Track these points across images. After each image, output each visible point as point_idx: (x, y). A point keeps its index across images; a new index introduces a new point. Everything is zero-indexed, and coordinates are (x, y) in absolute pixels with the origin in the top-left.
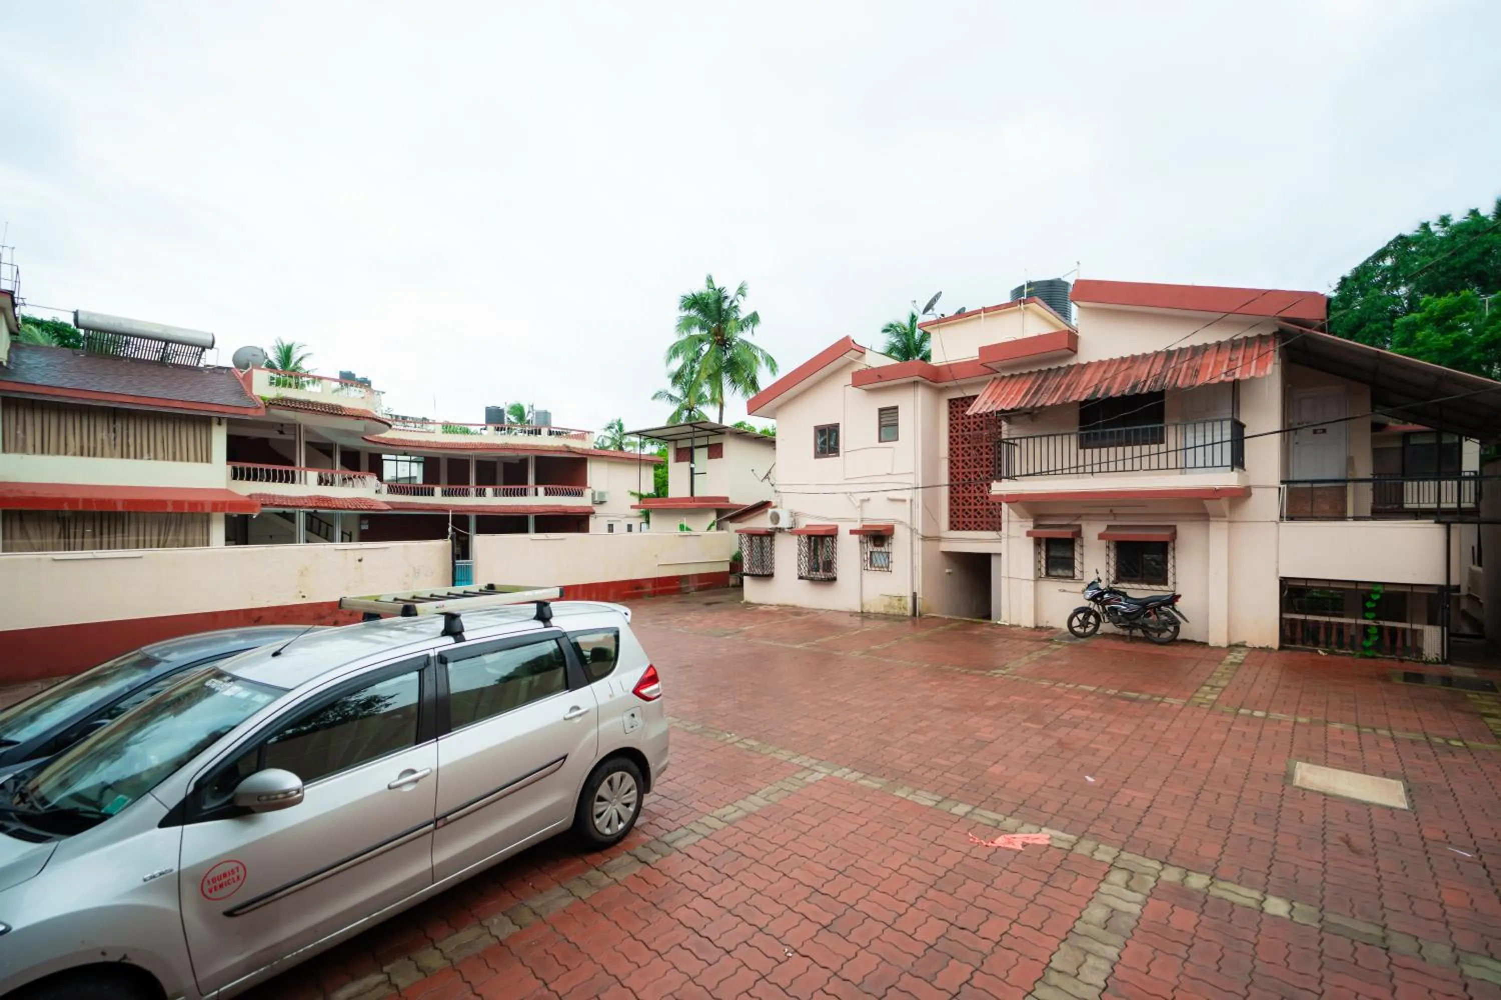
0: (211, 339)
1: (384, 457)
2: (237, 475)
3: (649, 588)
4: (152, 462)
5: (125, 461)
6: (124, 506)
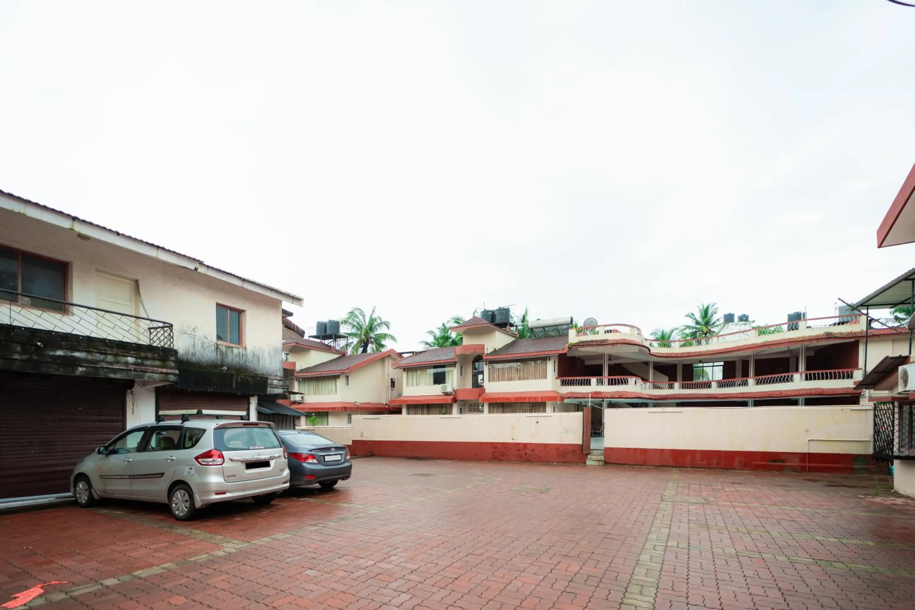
0: (570, 320)
1: (694, 365)
2: (564, 383)
3: (795, 463)
4: (526, 380)
5: (520, 381)
6: (514, 400)
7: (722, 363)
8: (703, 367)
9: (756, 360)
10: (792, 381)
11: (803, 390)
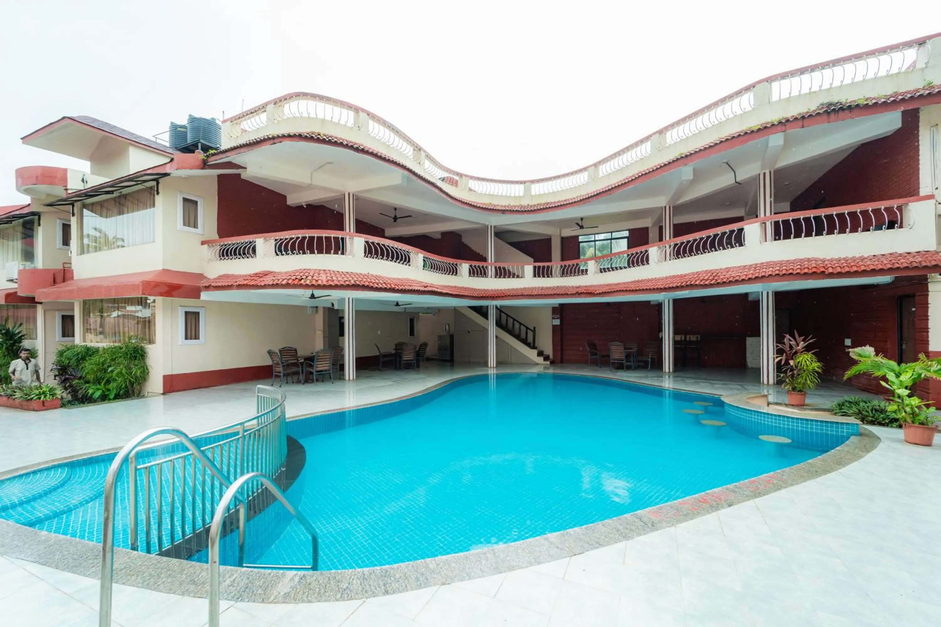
7: (626, 234)
8: (595, 241)
9: (675, 225)
10: (741, 245)
11: (769, 264)
